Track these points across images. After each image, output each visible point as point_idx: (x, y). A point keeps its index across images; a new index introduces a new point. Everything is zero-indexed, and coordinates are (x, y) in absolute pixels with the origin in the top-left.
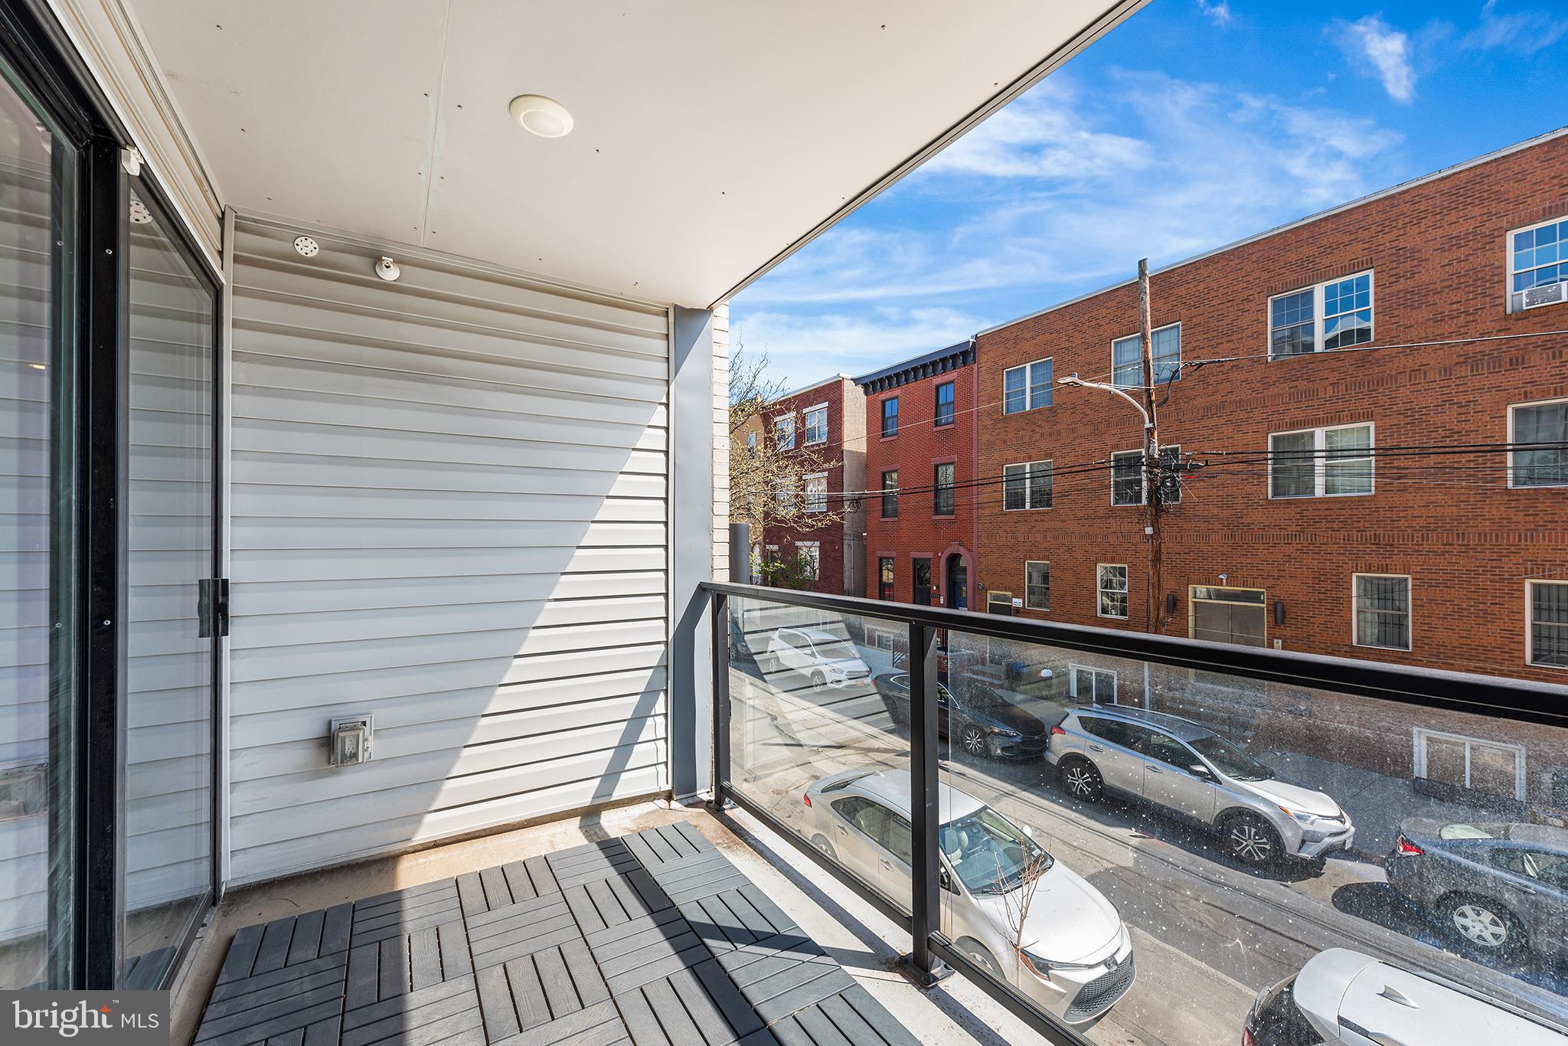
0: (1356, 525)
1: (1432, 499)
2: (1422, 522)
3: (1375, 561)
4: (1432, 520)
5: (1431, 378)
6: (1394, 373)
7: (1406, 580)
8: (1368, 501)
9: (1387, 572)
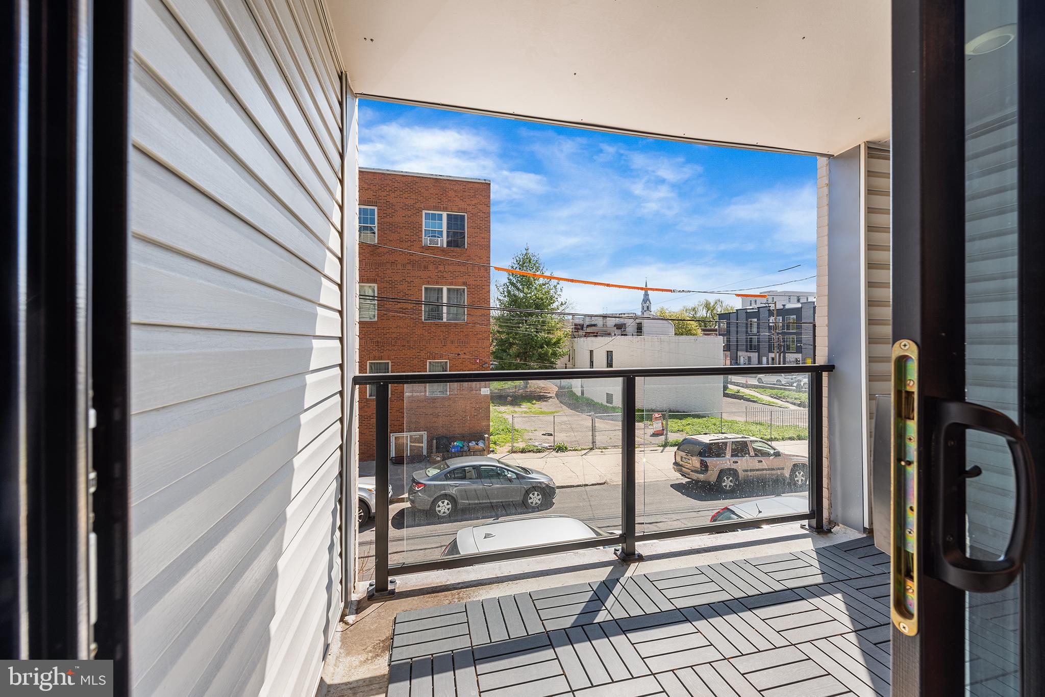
0: (369, 336)
1: (399, 324)
2: (395, 335)
3: (376, 353)
4: (398, 334)
5: (398, 267)
6: (385, 261)
7: (388, 363)
8: (375, 324)
9: (382, 360)
